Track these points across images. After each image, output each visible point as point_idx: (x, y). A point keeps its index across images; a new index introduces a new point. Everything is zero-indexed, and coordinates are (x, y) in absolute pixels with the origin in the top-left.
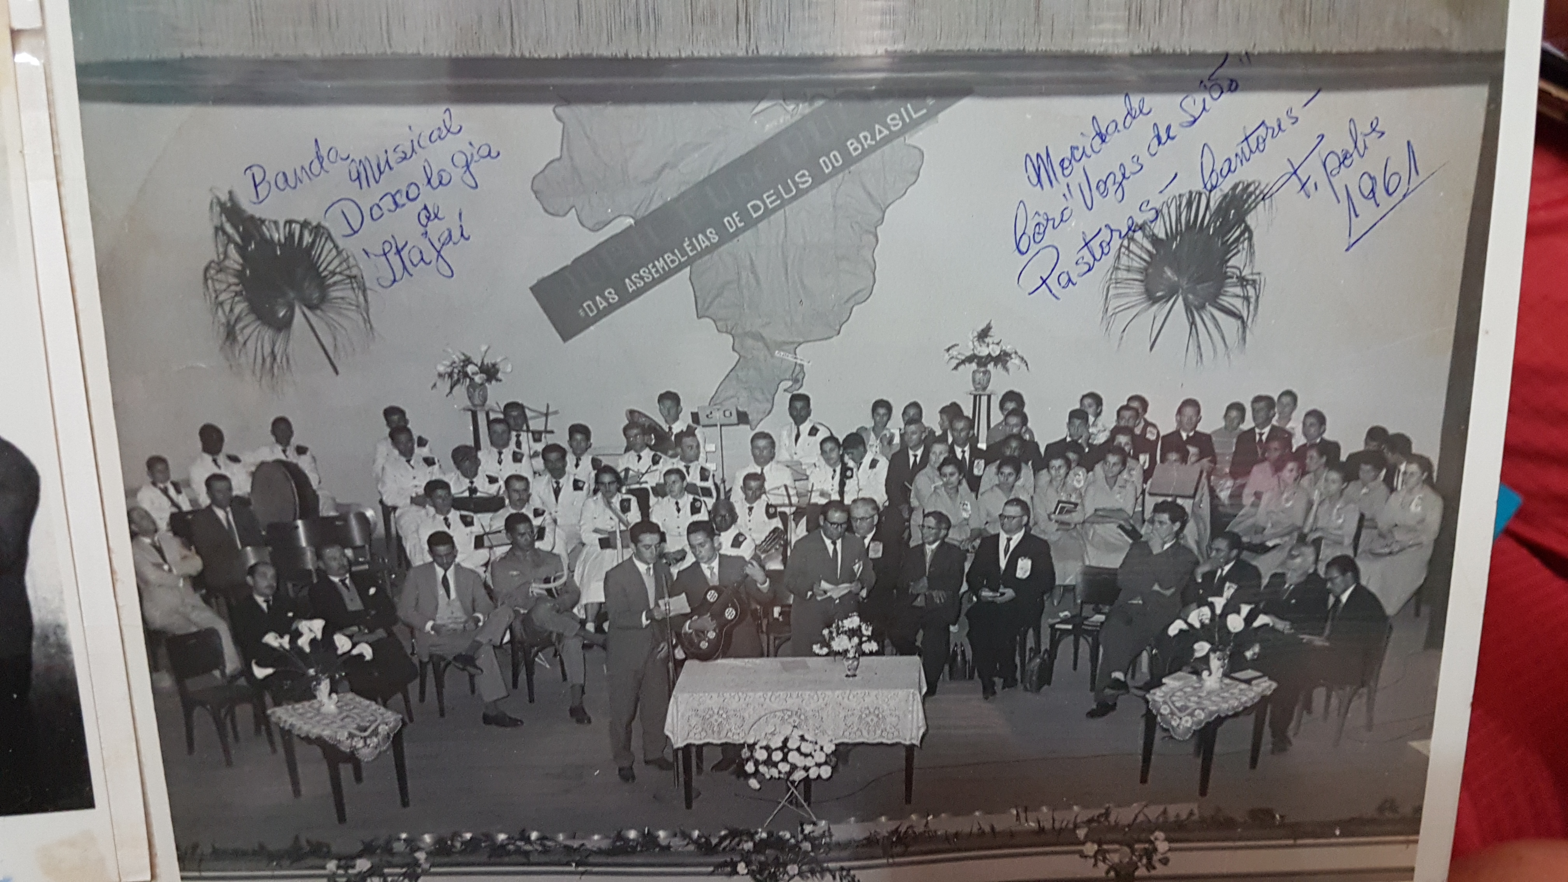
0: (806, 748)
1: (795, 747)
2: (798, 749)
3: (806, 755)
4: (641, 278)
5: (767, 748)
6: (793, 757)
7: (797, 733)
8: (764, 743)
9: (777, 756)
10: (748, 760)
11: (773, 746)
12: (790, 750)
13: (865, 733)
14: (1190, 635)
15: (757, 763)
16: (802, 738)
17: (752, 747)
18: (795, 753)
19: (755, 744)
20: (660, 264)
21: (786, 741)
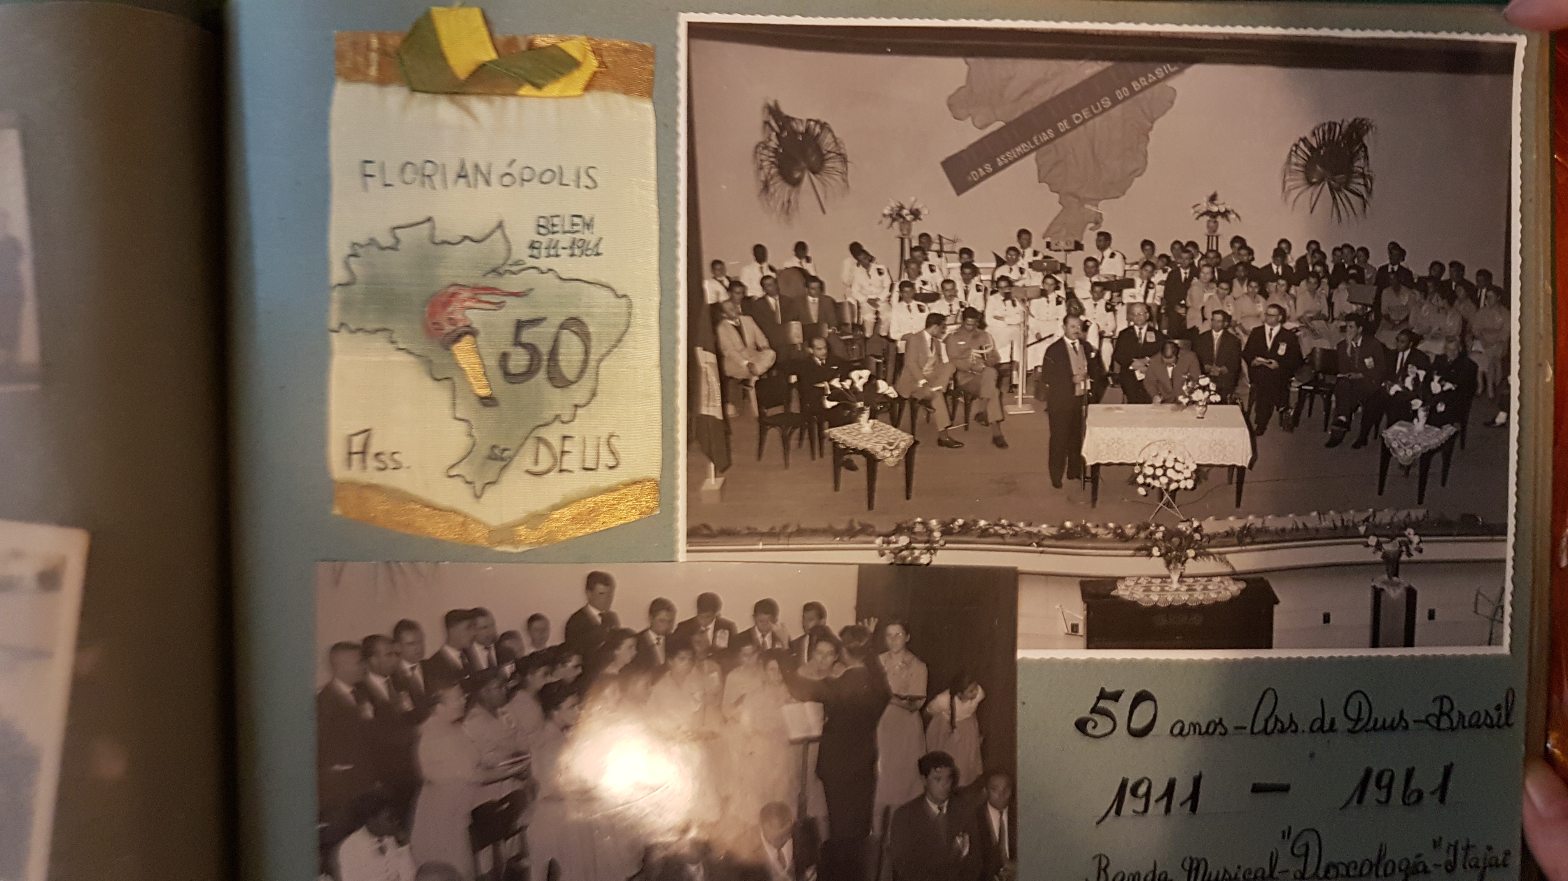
0: (1178, 467)
1: (1171, 466)
2: (1173, 468)
3: (1178, 472)
4: (1006, 157)
5: (1152, 466)
6: (1170, 473)
7: (1172, 457)
8: (1150, 463)
9: (1159, 472)
10: (1138, 474)
11: (1157, 465)
12: (1168, 468)
13: (1213, 457)
14: (1405, 397)
15: (1146, 476)
16: (1176, 460)
17: (1141, 465)
18: (1172, 470)
19: (1144, 463)
20: (1018, 149)
21: (1164, 461)
